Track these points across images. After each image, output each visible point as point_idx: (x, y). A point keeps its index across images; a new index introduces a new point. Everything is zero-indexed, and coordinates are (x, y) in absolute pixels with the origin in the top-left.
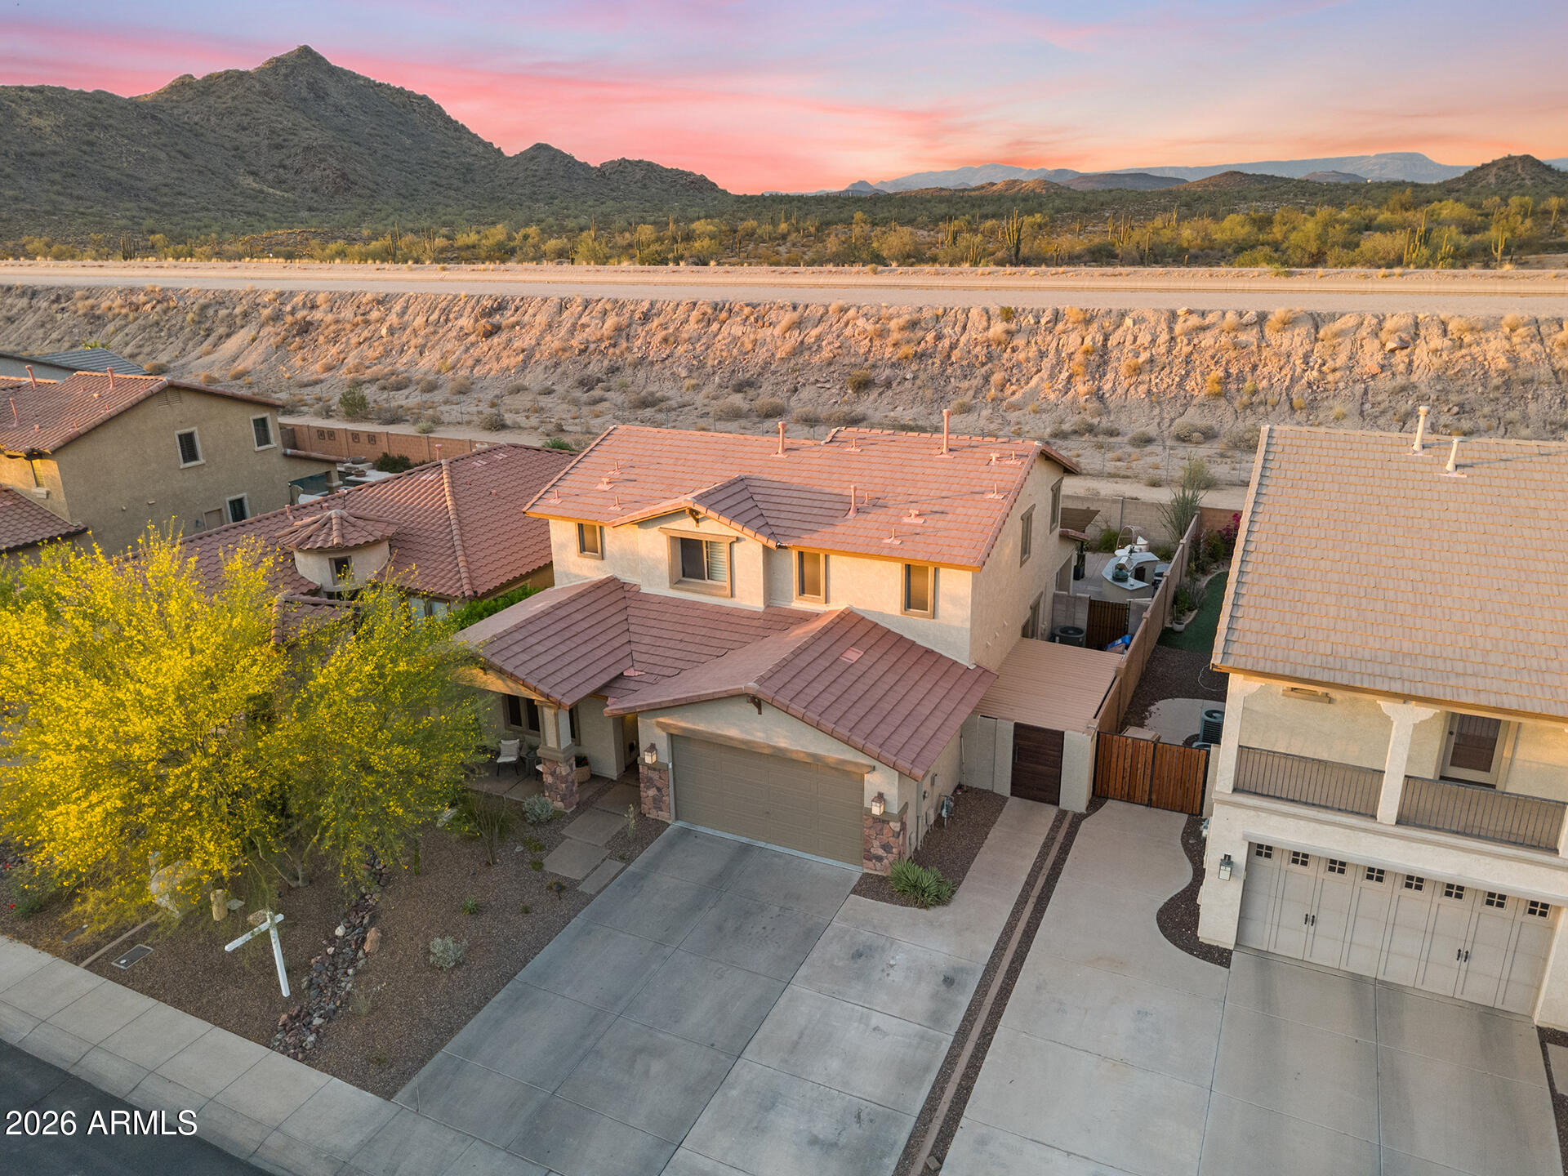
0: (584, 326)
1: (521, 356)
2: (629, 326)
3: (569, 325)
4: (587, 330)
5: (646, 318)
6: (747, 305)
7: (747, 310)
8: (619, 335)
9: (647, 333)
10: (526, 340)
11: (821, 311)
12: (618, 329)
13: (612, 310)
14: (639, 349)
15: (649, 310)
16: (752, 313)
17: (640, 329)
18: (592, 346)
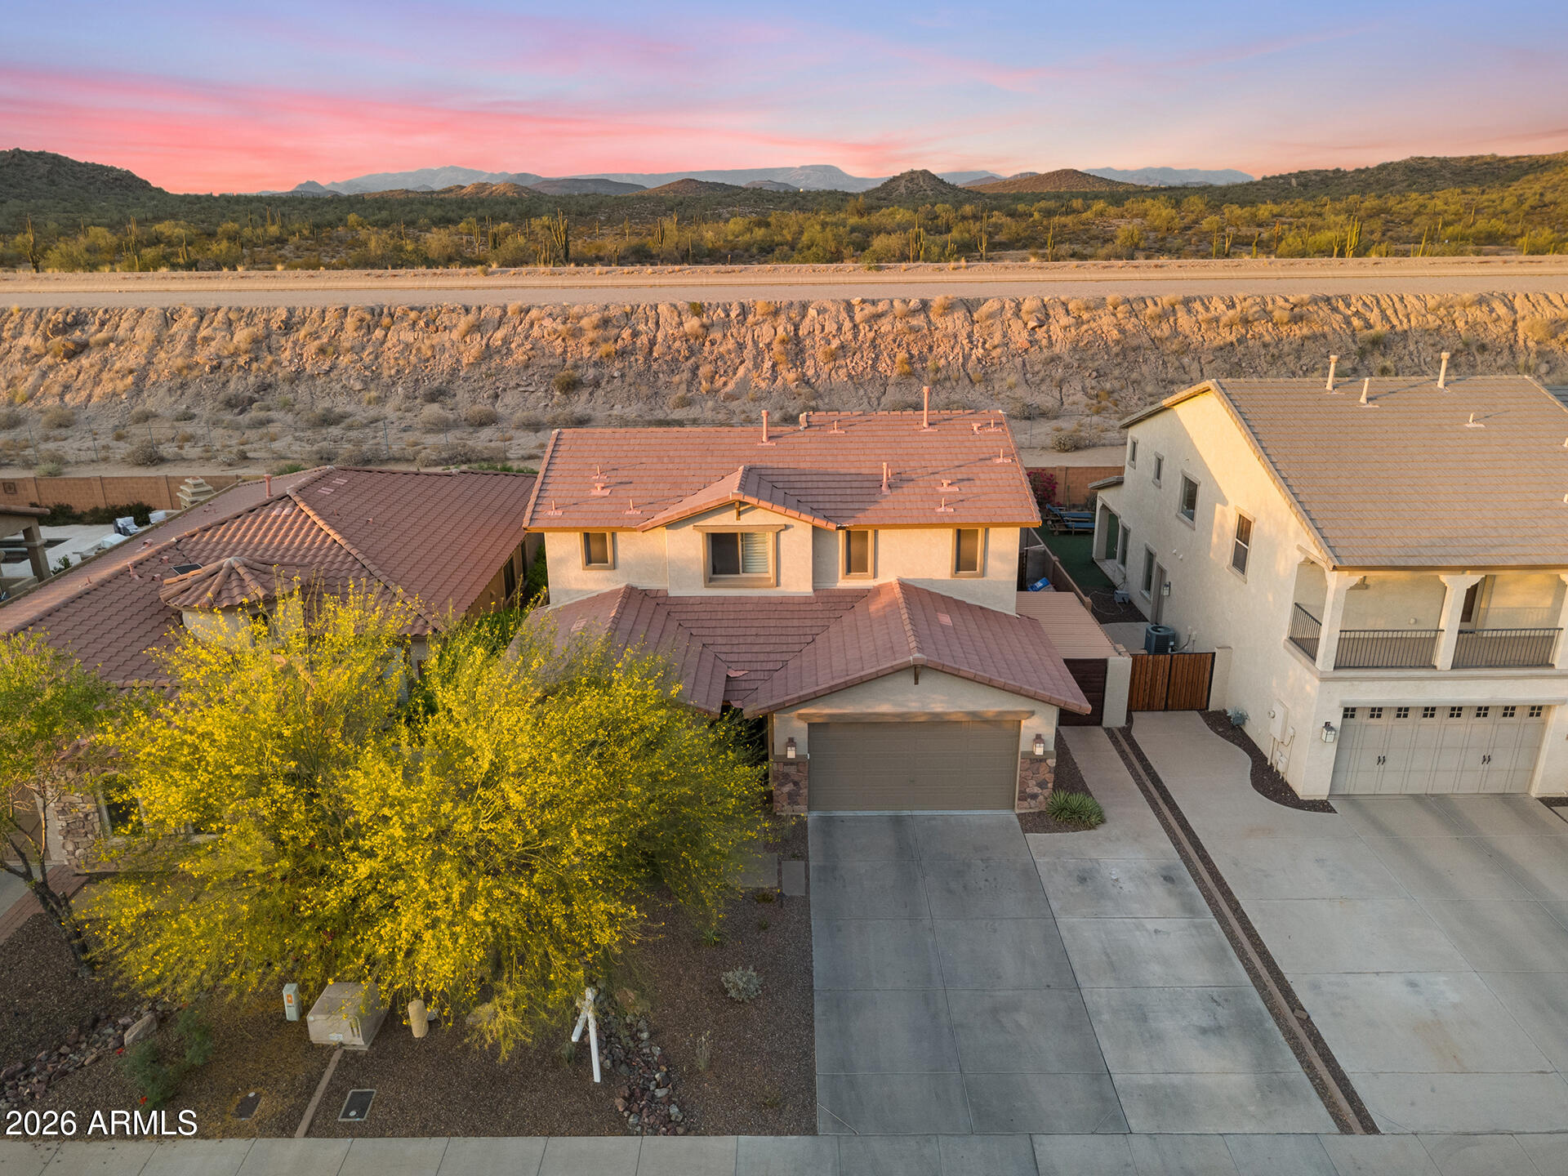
0: (207, 340)
1: (130, 379)
2: (268, 336)
3: (185, 338)
4: (213, 344)
5: (288, 327)
6: (412, 309)
7: (413, 315)
8: (259, 349)
9: (295, 343)
10: (133, 358)
11: (499, 313)
12: (255, 341)
13: (240, 320)
14: (291, 361)
15: (289, 318)
16: (419, 318)
17: (283, 341)
18: (227, 362)
